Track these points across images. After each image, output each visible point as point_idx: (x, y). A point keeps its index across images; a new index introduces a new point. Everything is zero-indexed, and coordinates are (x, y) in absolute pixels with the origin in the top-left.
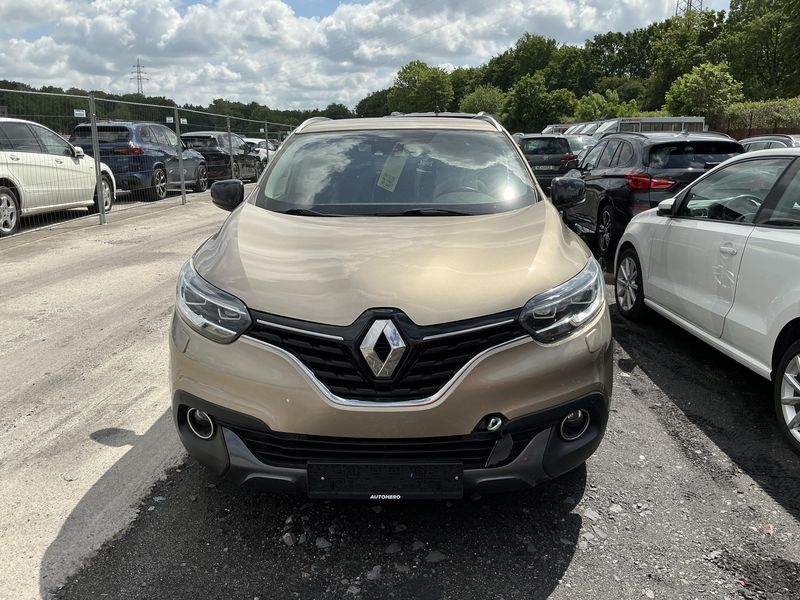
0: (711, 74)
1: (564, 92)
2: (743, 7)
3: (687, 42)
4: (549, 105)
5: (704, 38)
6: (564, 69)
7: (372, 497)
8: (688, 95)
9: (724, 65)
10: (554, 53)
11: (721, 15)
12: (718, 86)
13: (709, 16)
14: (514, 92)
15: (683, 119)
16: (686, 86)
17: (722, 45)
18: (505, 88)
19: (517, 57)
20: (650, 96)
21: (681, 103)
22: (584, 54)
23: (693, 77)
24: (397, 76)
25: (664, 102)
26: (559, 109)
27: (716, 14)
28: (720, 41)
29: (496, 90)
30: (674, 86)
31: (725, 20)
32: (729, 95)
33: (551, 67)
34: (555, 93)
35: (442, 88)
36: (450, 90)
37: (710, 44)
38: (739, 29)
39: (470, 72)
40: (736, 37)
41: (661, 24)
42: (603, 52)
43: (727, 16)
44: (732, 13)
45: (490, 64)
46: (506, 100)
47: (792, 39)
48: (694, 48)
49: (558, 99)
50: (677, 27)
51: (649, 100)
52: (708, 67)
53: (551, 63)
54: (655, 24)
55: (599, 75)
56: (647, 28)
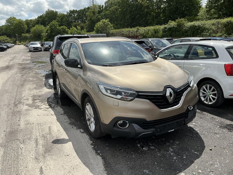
0: (105, 22)
1: (64, 27)
2: (108, 4)
3: (95, 13)
4: (60, 30)
5: (99, 12)
6: (62, 20)
7: (169, 131)
8: (100, 28)
9: (108, 20)
10: (57, 15)
11: (103, 6)
12: (107, 26)
13: (100, 6)
14: (49, 27)
15: (100, 34)
16: (99, 26)
17: (104, 14)
18: (45, 26)
19: (46, 16)
20: (87, 28)
21: (99, 30)
22: (67, 15)
23: (100, 23)
24: (6, 21)
25: (94, 30)
26: (63, 32)
27: (101, 6)
28: (104, 13)
29: (42, 26)
30: (96, 26)
31: (104, 8)
32: (110, 28)
33: (57, 19)
34: (62, 27)
35: (23, 25)
36: (26, 26)
37: (101, 14)
38: (108, 10)
39: (31, 20)
40: (107, 12)
41: (87, 8)
42: (72, 15)
43: (104, 6)
44: (105, 6)
45: (38, 18)
46: (46, 29)
47: (121, 13)
48: (97, 15)
49: (63, 29)
50: (91, 9)
51: (87, 29)
52: (104, 20)
53: (57, 18)
54: (85, 8)
55: (72, 22)
56: (83, 9)
